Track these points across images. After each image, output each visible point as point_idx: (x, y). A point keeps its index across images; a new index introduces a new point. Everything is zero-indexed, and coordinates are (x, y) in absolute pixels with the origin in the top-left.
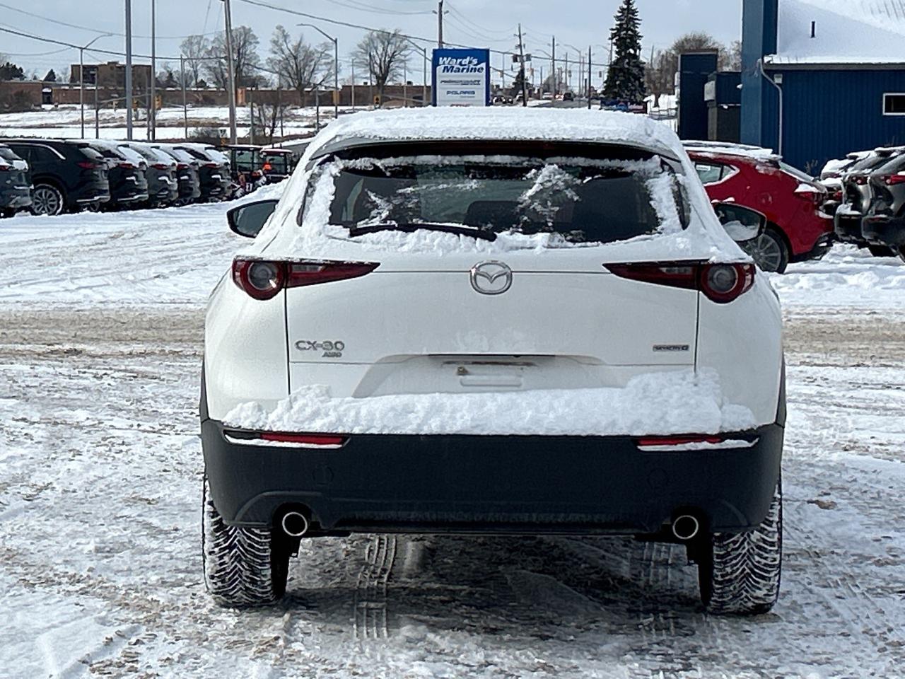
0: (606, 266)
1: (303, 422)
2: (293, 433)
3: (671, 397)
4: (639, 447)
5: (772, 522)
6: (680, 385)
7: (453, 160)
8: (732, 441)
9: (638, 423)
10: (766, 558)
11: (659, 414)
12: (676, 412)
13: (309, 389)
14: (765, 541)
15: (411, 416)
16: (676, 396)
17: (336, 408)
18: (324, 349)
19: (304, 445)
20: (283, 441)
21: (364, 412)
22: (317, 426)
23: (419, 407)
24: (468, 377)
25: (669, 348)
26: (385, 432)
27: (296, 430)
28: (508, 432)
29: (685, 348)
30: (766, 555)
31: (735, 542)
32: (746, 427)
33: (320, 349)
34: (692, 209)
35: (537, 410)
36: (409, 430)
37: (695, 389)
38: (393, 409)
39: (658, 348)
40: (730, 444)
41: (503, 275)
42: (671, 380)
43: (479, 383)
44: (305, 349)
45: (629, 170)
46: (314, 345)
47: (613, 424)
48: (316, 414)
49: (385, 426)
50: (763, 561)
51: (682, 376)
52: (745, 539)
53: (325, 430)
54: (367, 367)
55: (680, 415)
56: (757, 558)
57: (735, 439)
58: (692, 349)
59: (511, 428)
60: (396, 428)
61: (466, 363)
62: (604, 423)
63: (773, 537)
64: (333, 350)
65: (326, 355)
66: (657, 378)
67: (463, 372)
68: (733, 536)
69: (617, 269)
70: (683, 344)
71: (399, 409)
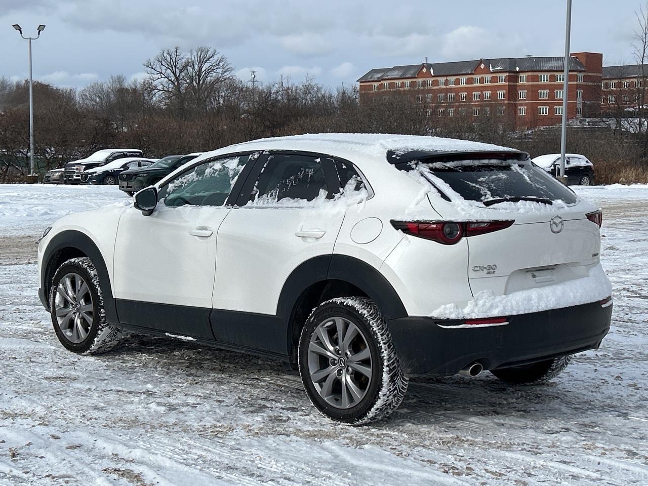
0: (586, 215)
1: (486, 312)
2: (485, 318)
4: (602, 306)
9: (600, 294)
13: (483, 293)
15: (533, 302)
17: (500, 302)
18: (487, 270)
19: (491, 325)
20: (478, 324)
21: (514, 303)
22: (495, 313)
23: (534, 297)
24: (536, 278)
26: (526, 312)
27: (486, 317)
33: (485, 270)
38: (524, 299)
39: (593, 255)
41: (560, 223)
43: (545, 280)
44: (477, 270)
46: (482, 268)
47: (595, 295)
48: (492, 307)
49: (525, 309)
53: (500, 315)
54: (506, 278)
60: (529, 310)
64: (491, 270)
65: (488, 273)
67: (534, 276)
71: (527, 298)
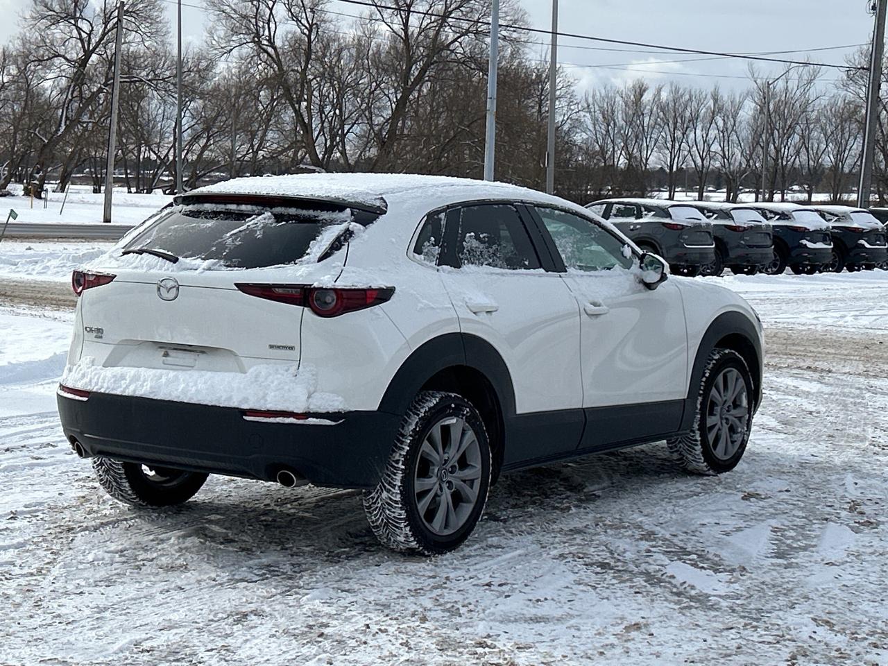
0: (236, 285)
1: (77, 381)
3: (272, 382)
4: (245, 417)
5: (395, 485)
6: (283, 375)
7: (221, 207)
8: (315, 419)
9: (246, 400)
10: (394, 512)
11: (261, 394)
12: (273, 394)
14: (391, 499)
15: (123, 382)
16: (276, 383)
17: (92, 372)
18: (95, 332)
20: (68, 393)
21: (102, 377)
22: (80, 384)
23: (129, 376)
24: (167, 358)
25: (279, 347)
28: (167, 398)
29: (291, 348)
30: (393, 510)
31: (373, 498)
32: (331, 410)
34: (344, 248)
35: (188, 385)
36: (118, 392)
37: (294, 378)
38: (114, 376)
39: (271, 347)
40: (312, 421)
41: (173, 287)
42: (277, 370)
43: (171, 363)
44: (89, 331)
45: (320, 218)
46: (92, 330)
47: (230, 398)
49: (108, 387)
50: (393, 515)
51: (286, 368)
52: (378, 497)
54: (112, 347)
55: (275, 396)
56: (388, 512)
57: (317, 418)
58: (298, 348)
59: (170, 395)
61: (170, 349)
62: (223, 399)
63: (396, 497)
64: (99, 334)
65: (96, 337)
66: (267, 368)
67: (166, 355)
68: (371, 493)
69: (244, 288)
70: (289, 345)
71: (118, 376)
